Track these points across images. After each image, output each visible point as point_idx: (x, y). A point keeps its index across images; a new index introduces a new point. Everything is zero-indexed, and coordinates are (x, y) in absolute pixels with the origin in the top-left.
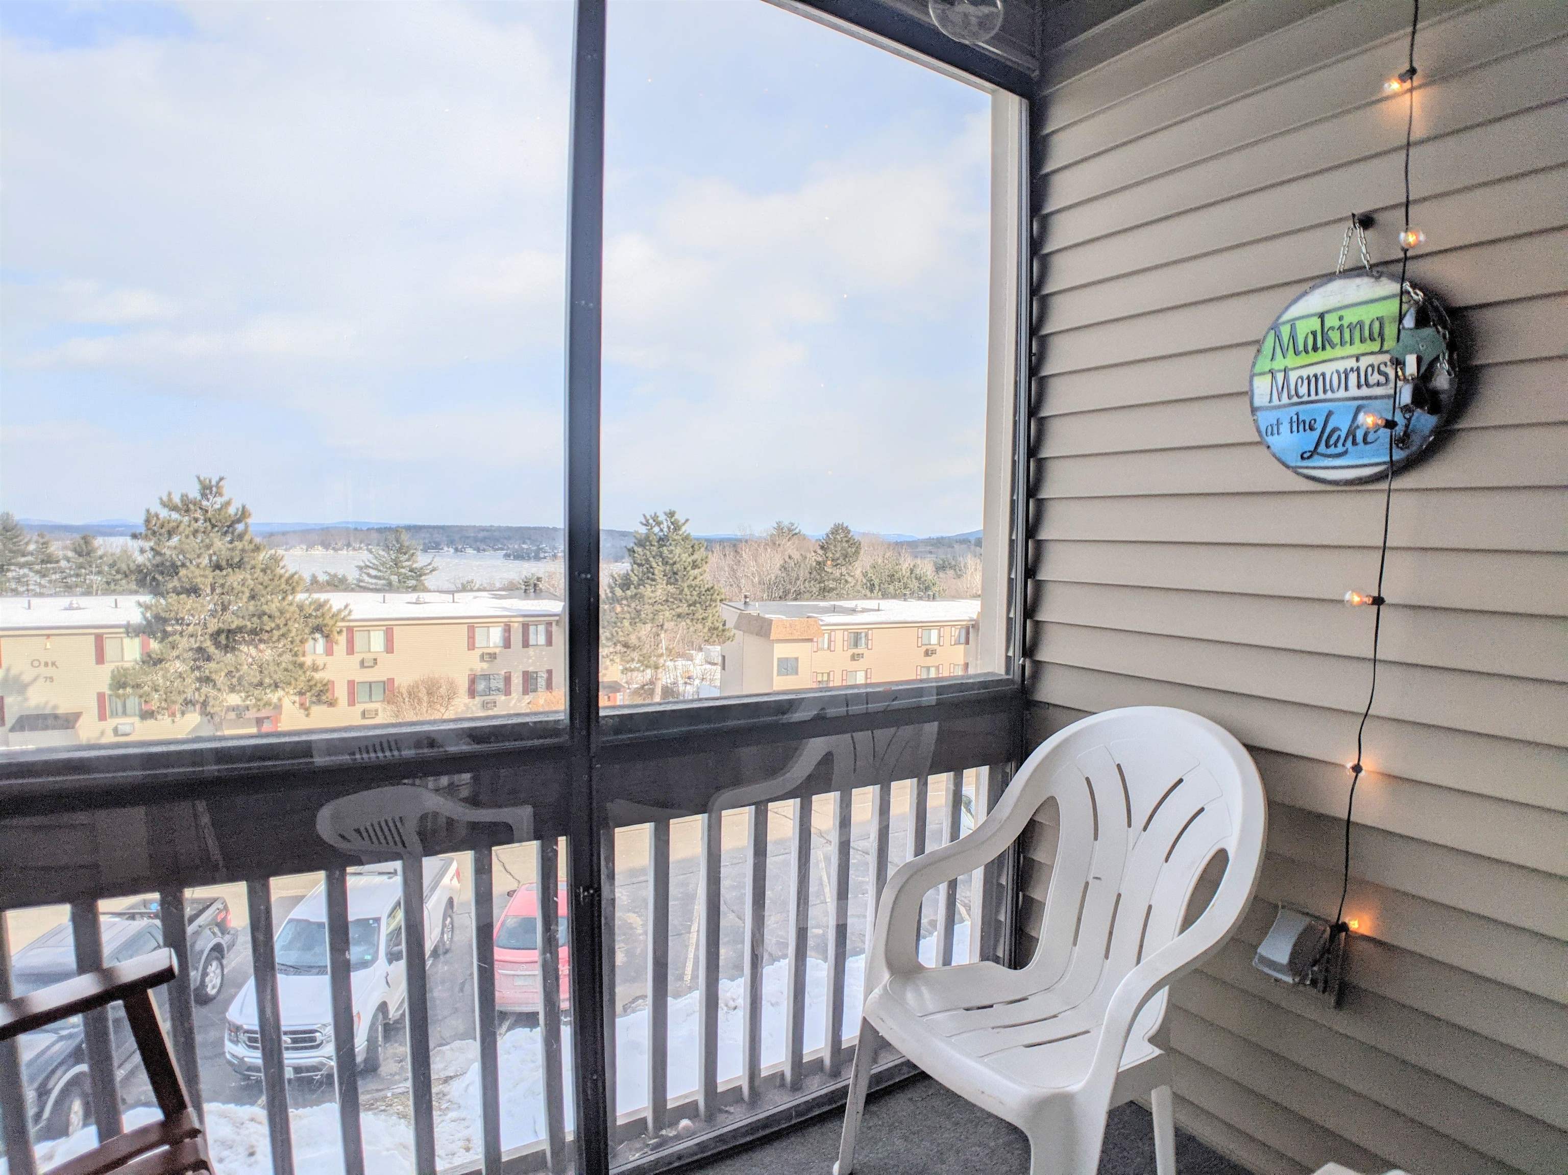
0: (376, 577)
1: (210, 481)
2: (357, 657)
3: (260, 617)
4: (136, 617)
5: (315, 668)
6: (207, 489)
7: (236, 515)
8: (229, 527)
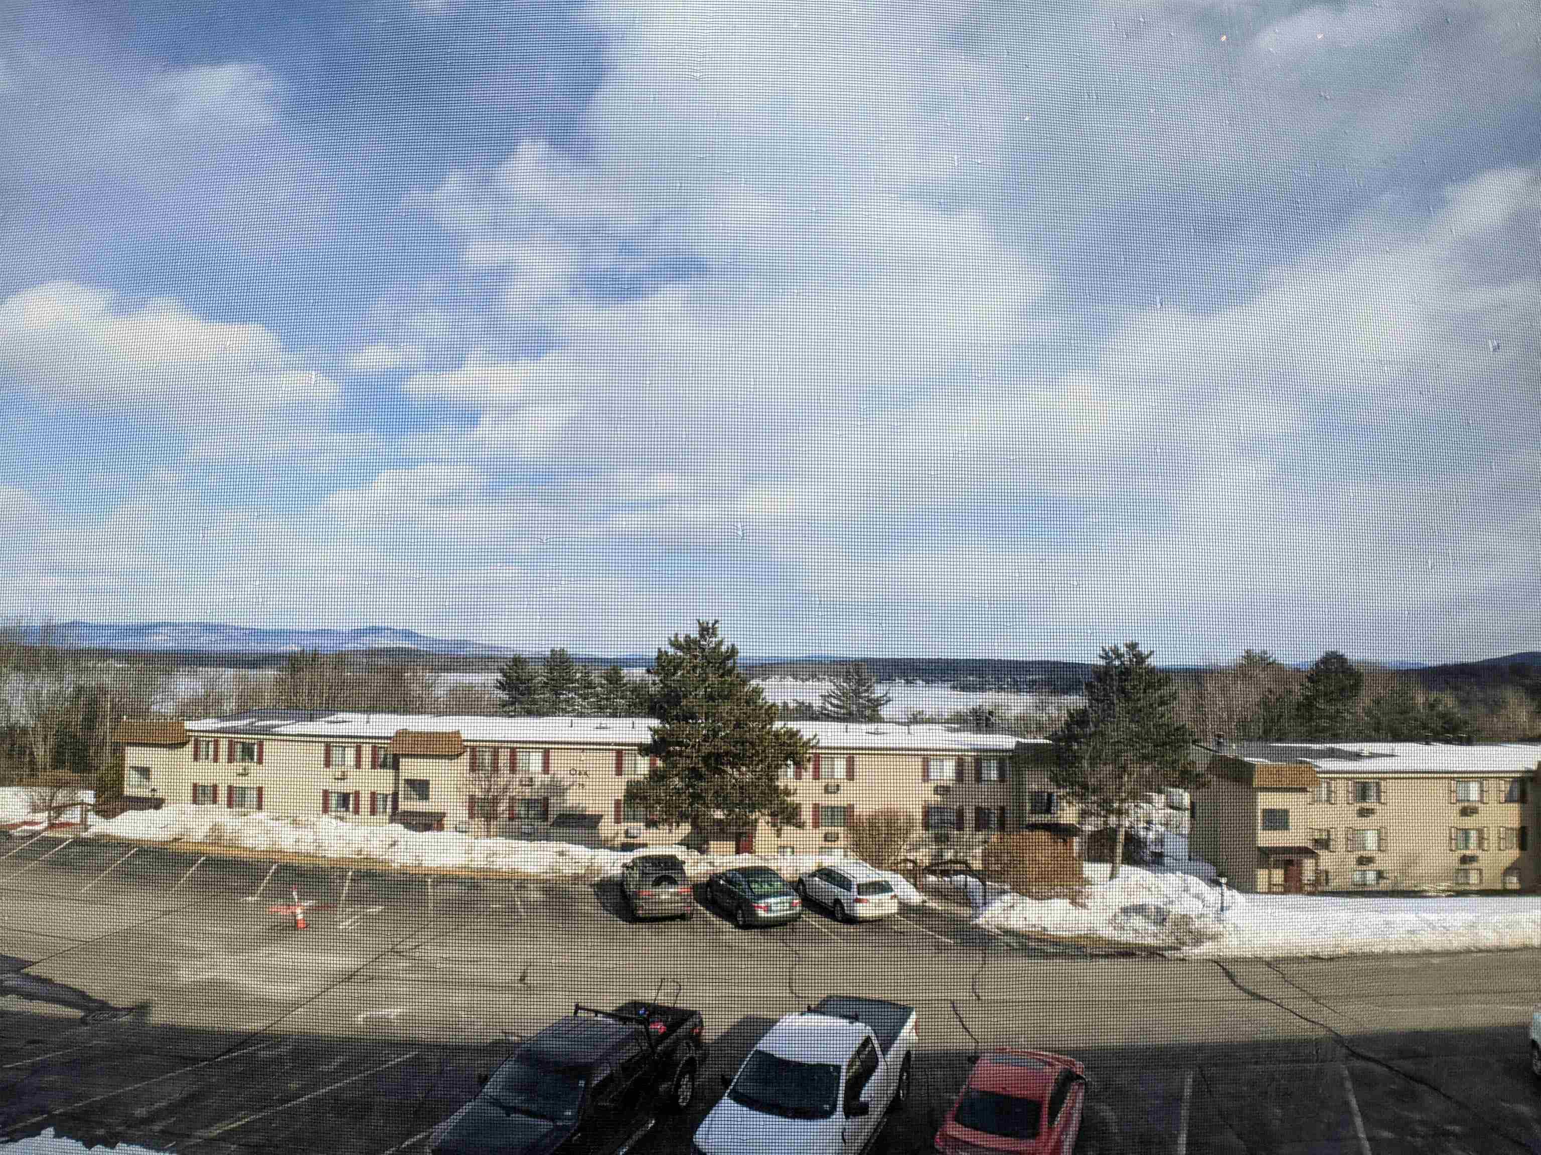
0: (837, 706)
1: (708, 623)
2: (822, 783)
3: (743, 744)
4: (647, 738)
5: (787, 793)
6: (706, 630)
7: (727, 652)
8: (721, 663)
